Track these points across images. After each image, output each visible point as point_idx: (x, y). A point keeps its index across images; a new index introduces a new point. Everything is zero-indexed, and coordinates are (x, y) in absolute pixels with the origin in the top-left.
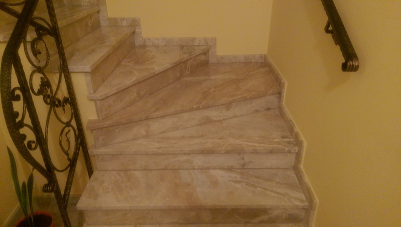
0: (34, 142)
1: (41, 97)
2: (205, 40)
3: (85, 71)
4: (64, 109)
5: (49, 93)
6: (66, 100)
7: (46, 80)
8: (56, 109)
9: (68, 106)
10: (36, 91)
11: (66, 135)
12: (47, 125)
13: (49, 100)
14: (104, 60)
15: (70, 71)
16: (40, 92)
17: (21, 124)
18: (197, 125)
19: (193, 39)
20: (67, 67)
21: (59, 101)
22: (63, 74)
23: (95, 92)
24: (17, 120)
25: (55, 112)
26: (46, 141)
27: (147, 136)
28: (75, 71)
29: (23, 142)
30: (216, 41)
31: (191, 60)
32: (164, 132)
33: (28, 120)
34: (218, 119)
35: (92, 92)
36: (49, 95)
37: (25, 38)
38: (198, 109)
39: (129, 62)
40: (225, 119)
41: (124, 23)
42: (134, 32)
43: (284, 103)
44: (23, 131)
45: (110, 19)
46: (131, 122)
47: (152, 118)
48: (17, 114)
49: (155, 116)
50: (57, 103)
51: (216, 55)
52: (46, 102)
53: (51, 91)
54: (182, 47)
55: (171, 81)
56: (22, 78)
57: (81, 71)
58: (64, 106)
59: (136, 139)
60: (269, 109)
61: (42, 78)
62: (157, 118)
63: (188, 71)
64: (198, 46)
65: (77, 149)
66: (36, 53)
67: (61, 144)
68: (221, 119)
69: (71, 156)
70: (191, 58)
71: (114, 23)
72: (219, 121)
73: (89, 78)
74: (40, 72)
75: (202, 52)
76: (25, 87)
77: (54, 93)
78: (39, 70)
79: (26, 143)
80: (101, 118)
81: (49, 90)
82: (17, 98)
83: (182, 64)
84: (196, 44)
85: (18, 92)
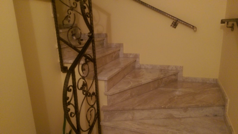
0: (73, 113)
1: (81, 91)
2: (176, 67)
3: (105, 80)
4: (92, 98)
5: (86, 89)
6: (93, 94)
7: (85, 83)
8: (88, 97)
9: (94, 97)
10: (80, 88)
11: (90, 112)
12: (81, 106)
13: (85, 93)
14: (116, 75)
15: (98, 79)
16: (81, 89)
17: (69, 103)
18: (164, 118)
19: (168, 66)
20: (97, 77)
21: (90, 94)
22: (94, 81)
23: (108, 91)
24: (68, 101)
25: (87, 99)
26: (79, 114)
27: (132, 120)
28: (100, 79)
29: (68, 112)
30: (183, 68)
31: (166, 78)
32: (142, 119)
33: (73, 102)
34: (178, 117)
35: (107, 91)
36: (85, 90)
37: (79, 62)
38: (165, 108)
39: (129, 76)
40: (182, 118)
41: (131, 56)
42: (135, 61)
43: (227, 113)
44: (69, 107)
45: (124, 54)
46: (124, 110)
47: (136, 110)
48: (68, 98)
49: (138, 109)
50: (89, 94)
51: (183, 77)
52: (83, 93)
53: (87, 88)
54: (161, 70)
55: (152, 89)
56: (74, 81)
57: (103, 80)
58: (92, 96)
59: (126, 120)
60: (216, 116)
61: (83, 82)
62: (139, 110)
63: (163, 84)
64: (171, 70)
65: (95, 120)
66: (83, 70)
67: (86, 116)
68: (181, 117)
69: (91, 124)
70: (166, 77)
71: (126, 56)
72: (179, 118)
73: (106, 83)
74: (83, 79)
75: (173, 74)
76: (74, 86)
77: (88, 89)
78: (83, 78)
79: (69, 113)
80: (109, 106)
81: (86, 88)
82: (70, 91)
83: (159, 80)
84: (170, 69)
85: (71, 88)
